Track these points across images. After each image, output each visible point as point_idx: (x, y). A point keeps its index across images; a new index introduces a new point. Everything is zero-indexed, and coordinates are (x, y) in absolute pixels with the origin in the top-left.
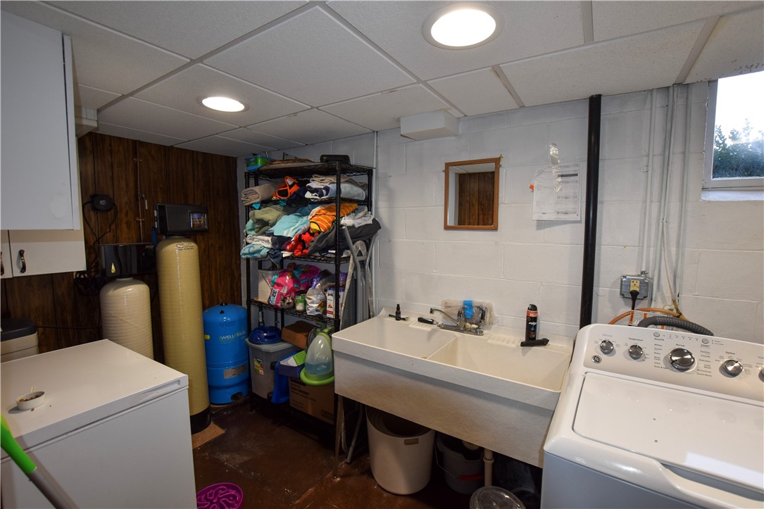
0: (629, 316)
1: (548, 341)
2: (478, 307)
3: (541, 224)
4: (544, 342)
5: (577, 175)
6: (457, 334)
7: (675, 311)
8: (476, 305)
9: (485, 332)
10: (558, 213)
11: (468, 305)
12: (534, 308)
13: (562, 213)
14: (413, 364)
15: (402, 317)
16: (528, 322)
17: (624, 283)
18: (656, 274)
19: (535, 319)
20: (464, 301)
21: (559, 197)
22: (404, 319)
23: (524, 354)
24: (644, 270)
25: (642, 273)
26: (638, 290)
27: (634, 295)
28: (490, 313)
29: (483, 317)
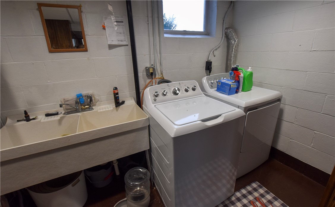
0: (152, 82)
1: (124, 101)
2: (86, 96)
3: (111, 47)
4: (123, 102)
5: (122, 22)
6: (79, 114)
7: (162, 77)
8: (85, 95)
9: (94, 107)
10: (118, 41)
11: (79, 96)
12: (116, 88)
13: (120, 41)
14: (69, 140)
15: (31, 118)
16: (115, 96)
17: (147, 69)
18: (156, 65)
19: (117, 94)
20: (77, 95)
21: (117, 33)
22: (34, 119)
23: (117, 110)
24: (152, 64)
25: (152, 65)
26: (152, 72)
27: (152, 74)
28: (94, 97)
29: (91, 100)
